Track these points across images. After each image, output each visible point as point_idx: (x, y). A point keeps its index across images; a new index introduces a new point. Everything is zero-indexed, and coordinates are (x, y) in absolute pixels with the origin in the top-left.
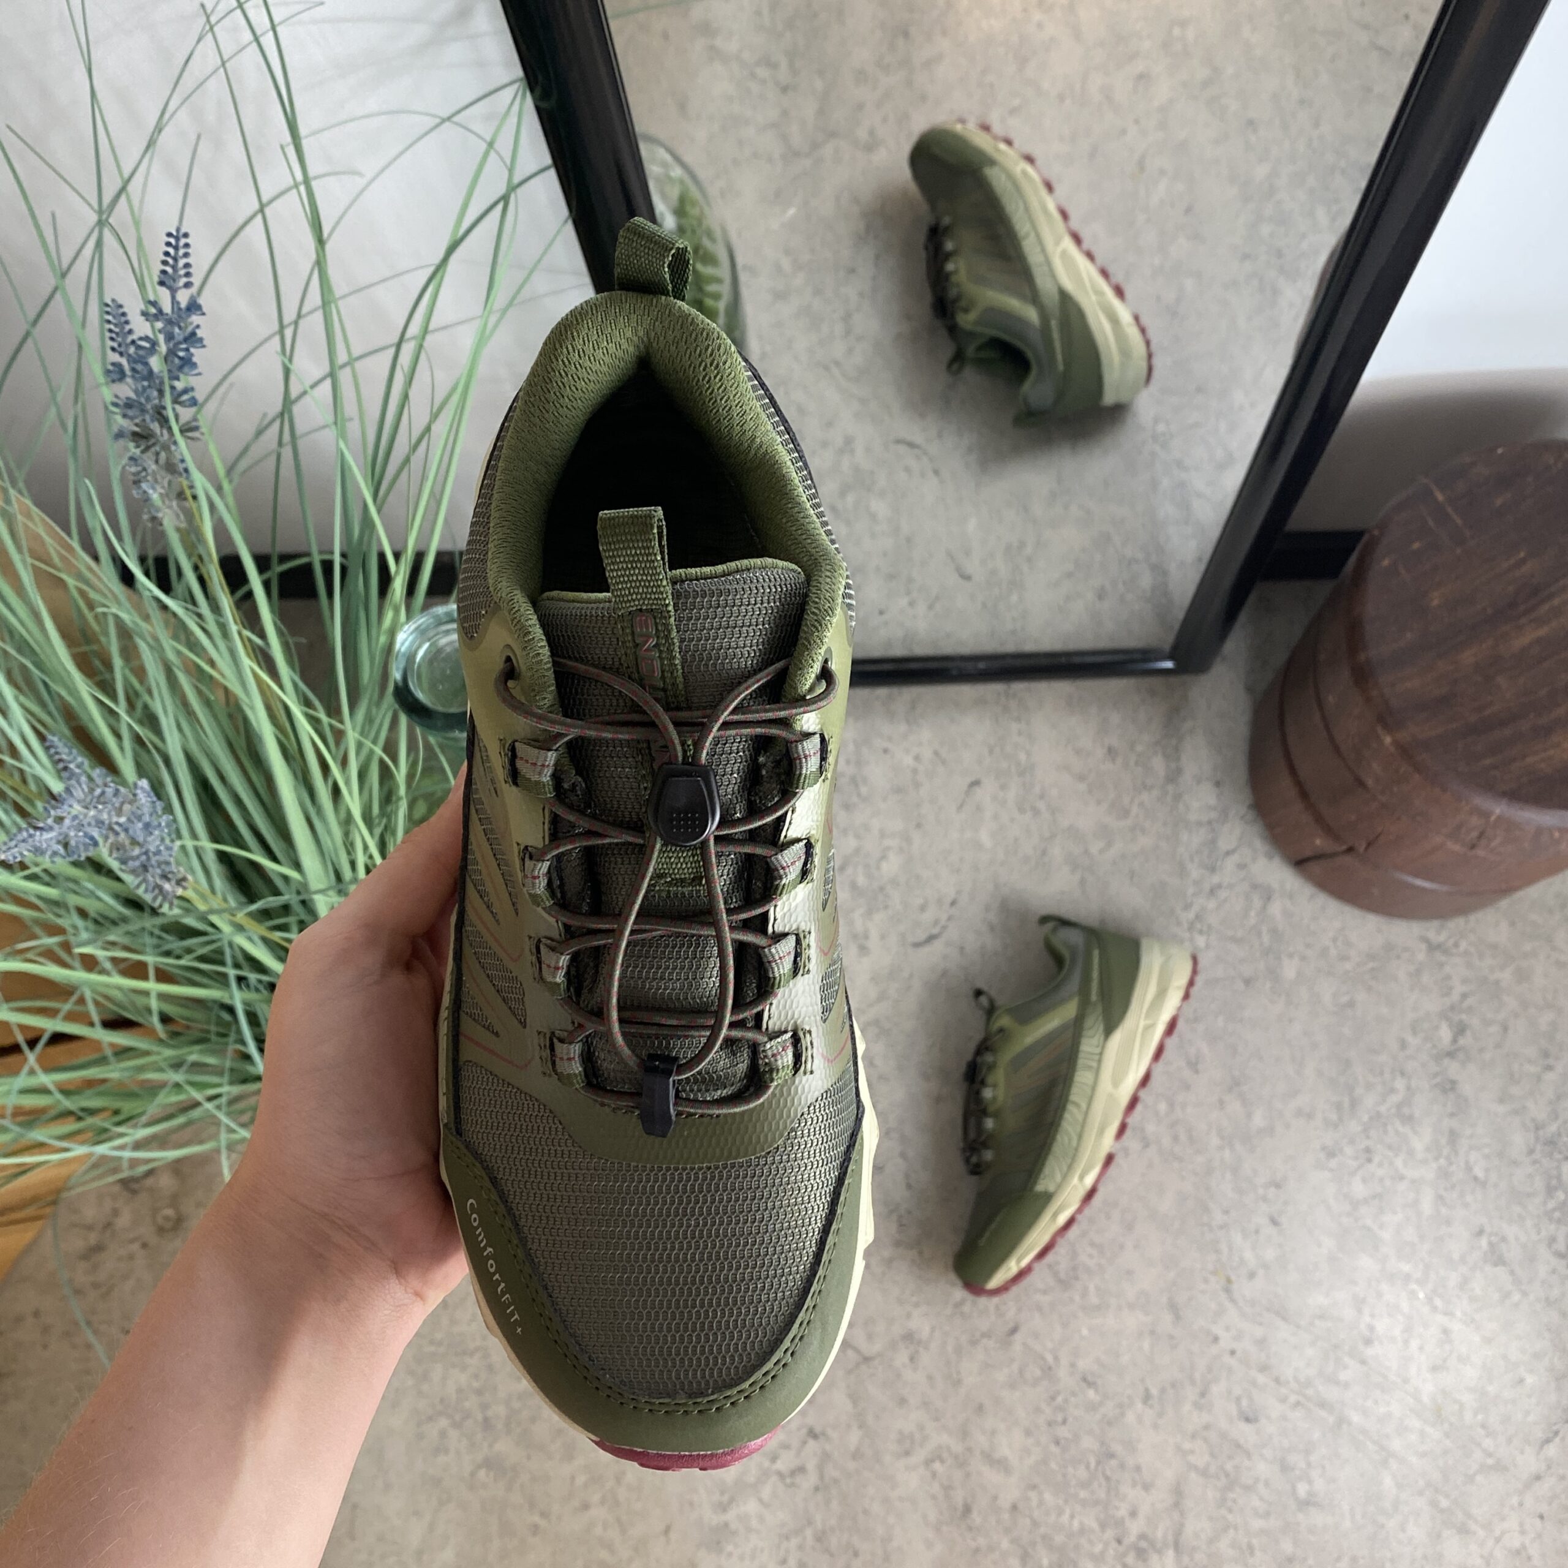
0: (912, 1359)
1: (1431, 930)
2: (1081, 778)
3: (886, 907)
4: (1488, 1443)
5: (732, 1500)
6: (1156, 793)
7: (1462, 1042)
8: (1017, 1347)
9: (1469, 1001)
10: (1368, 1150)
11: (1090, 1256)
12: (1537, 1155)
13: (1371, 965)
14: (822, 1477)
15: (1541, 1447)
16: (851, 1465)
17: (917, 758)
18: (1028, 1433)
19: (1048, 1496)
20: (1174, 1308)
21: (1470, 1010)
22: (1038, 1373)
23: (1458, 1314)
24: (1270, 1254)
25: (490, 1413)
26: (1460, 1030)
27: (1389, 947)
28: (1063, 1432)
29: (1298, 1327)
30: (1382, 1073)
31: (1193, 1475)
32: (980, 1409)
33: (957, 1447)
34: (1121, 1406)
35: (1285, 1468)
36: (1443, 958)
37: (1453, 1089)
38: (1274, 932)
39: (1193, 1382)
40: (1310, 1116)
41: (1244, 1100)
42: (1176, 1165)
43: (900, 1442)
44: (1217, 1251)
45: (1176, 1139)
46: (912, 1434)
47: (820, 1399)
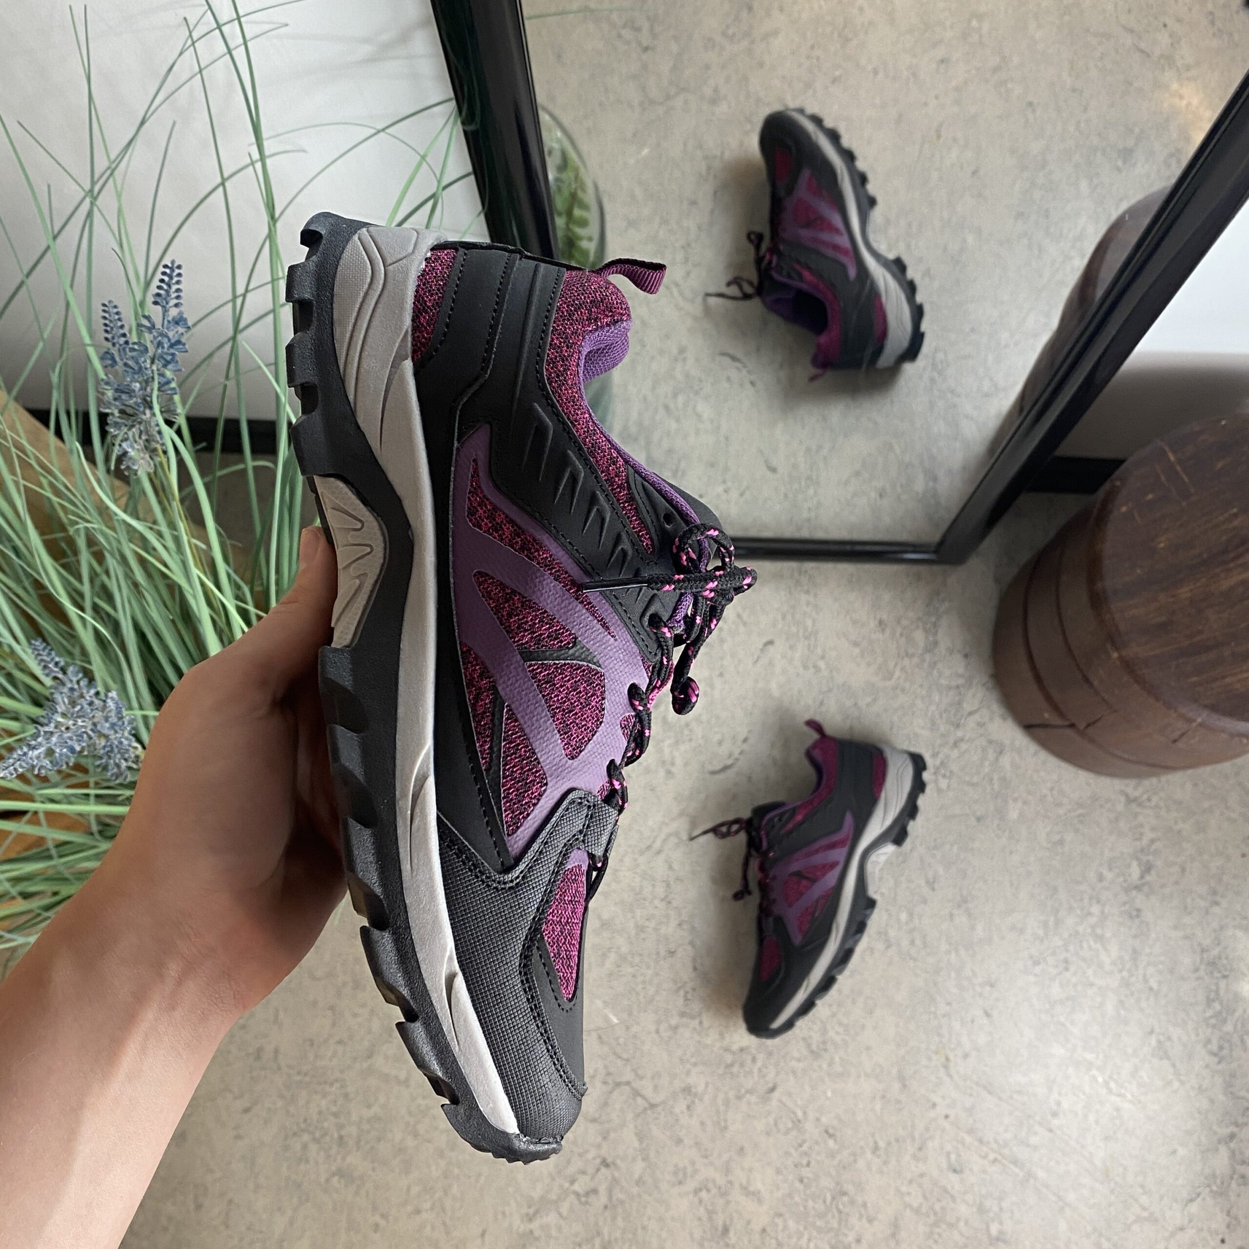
0: (689, 1107)
1: (1129, 786)
2: (856, 644)
3: (690, 740)
4: (1144, 1200)
5: (537, 1212)
6: (916, 660)
7: (1148, 878)
8: (774, 1103)
9: (1157, 845)
10: (1066, 961)
11: (837, 1033)
12: (1202, 973)
13: (1081, 811)
14: (610, 1197)
15: (1186, 1205)
16: (635, 1190)
18: (778, 1172)
19: (791, 1224)
20: (902, 1079)
21: (1156, 853)
22: (790, 1125)
23: (1129, 1096)
24: (982, 1040)
25: (343, 1133)
26: (1148, 868)
27: (1095, 798)
29: (1000, 1099)
30: (1082, 900)
31: (908, 1211)
32: (742, 1149)
33: (721, 1180)
34: (854, 1154)
35: (981, 1210)
36: (1138, 810)
37: (1138, 916)
38: (1003, 779)
40: (1022, 931)
41: (969, 915)
42: (911, 964)
43: (675, 1173)
44: (939, 1035)
45: (912, 942)
46: (685, 1168)
47: (612, 1135)
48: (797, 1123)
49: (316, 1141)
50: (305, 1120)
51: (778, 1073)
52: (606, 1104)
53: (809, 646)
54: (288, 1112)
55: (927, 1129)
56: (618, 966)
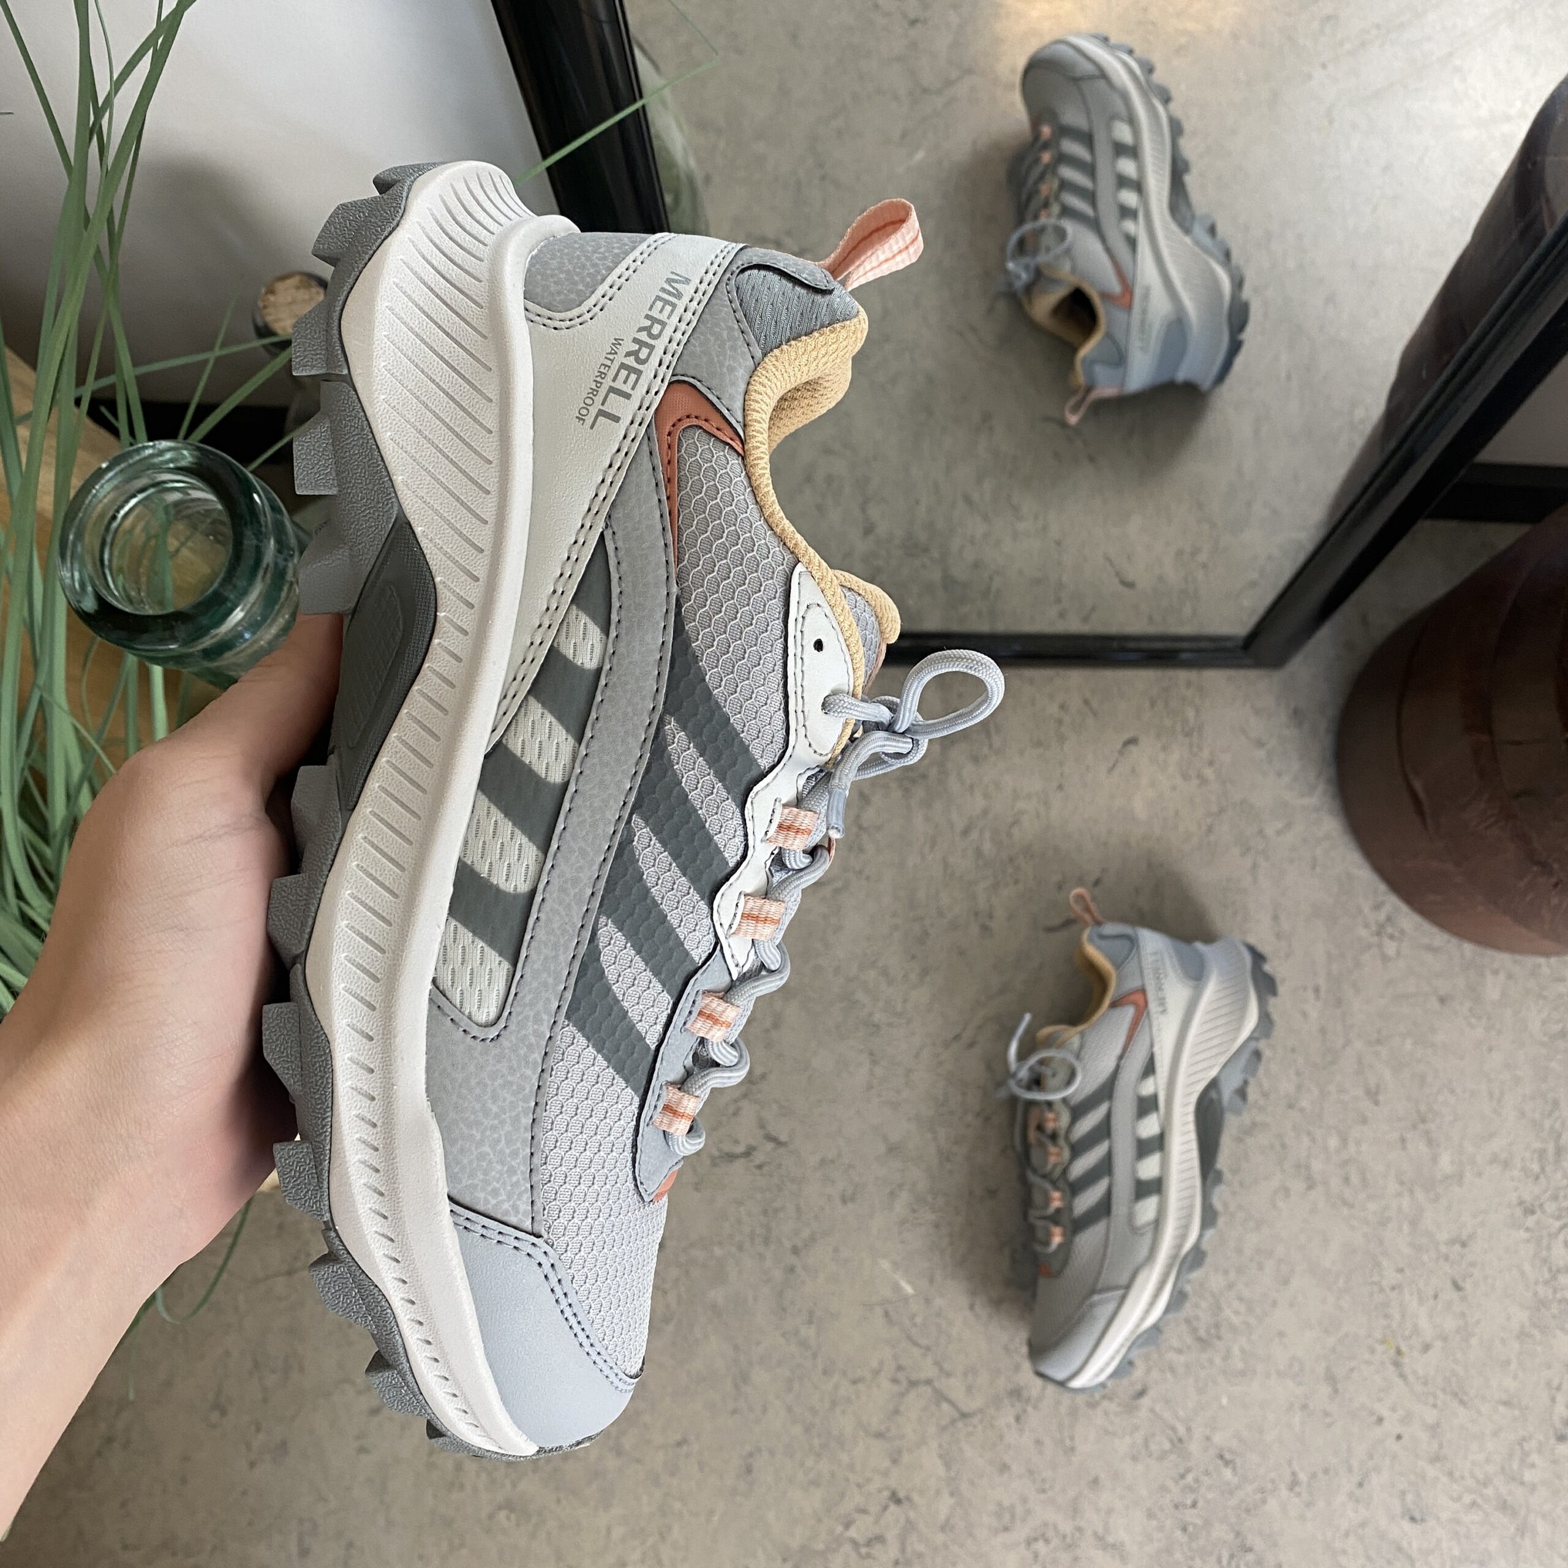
0: (1018, 1419)
2: (1260, 744)
3: (1016, 882)
8: (1143, 1413)
11: (1237, 1313)
14: (903, 1550)
16: (940, 1538)
17: (1062, 707)
18: (1150, 1515)
20: (1331, 1379)
22: (1167, 1446)
24: (1450, 1324)
28: (1191, 1516)
32: (1095, 1481)
33: (1066, 1527)
34: (1262, 1490)
39: (1350, 1470)
40: (1507, 1165)
41: (1430, 1142)
42: (1346, 1211)
43: (998, 1515)
44: (1387, 1316)
45: (1347, 1180)
46: (1012, 1507)
47: (906, 1458)
48: (1178, 1443)
51: (1148, 1371)
52: (896, 1412)
53: (1191, 746)
55: (1371, 1457)
56: (914, 1211)
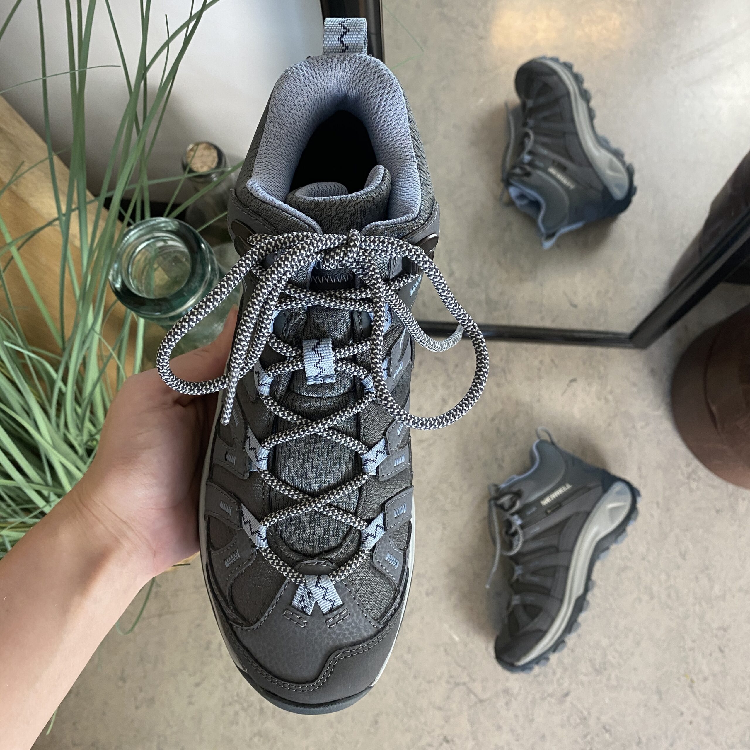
0: (507, 704)
2: (634, 384)
3: (516, 445)
8: (568, 705)
11: (614, 657)
17: (541, 362)
20: (659, 692)
22: (578, 721)
24: (717, 668)
29: (729, 712)
32: (543, 737)
34: (624, 745)
39: (667, 737)
41: (710, 579)
42: (668, 610)
44: (687, 663)
45: (669, 596)
47: (452, 720)
48: (584, 720)
49: (244, 709)
50: (238, 695)
51: (571, 684)
52: (448, 698)
53: (602, 384)
54: (226, 688)
55: (677, 732)
56: (461, 601)
